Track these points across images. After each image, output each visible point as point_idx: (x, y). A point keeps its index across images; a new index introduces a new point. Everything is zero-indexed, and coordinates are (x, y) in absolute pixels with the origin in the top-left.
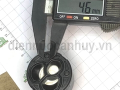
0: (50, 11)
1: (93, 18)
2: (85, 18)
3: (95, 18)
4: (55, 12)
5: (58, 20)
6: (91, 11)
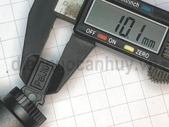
1: (140, 53)
2: (127, 48)
3: (144, 54)
5: (81, 34)
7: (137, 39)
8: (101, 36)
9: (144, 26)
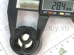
0: (20, 6)
1: (66, 14)
2: (61, 14)
3: (68, 14)
4: (40, 9)
6: (65, 9)
7: (64, 9)
8: (50, 13)
9: (65, 4)
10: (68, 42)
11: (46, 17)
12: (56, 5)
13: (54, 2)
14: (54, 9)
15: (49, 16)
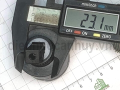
1: (104, 36)
9: (103, 18)
10: (112, 68)
11: (71, 39)
12: (87, 19)
13: (85, 14)
14: (84, 27)
15: (76, 37)
